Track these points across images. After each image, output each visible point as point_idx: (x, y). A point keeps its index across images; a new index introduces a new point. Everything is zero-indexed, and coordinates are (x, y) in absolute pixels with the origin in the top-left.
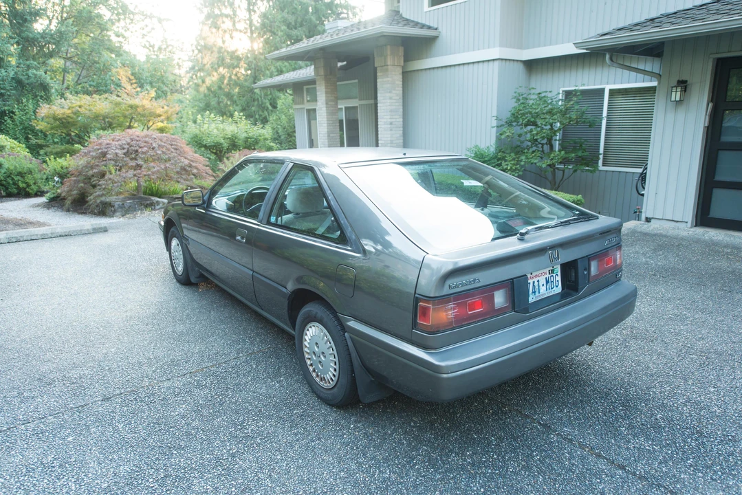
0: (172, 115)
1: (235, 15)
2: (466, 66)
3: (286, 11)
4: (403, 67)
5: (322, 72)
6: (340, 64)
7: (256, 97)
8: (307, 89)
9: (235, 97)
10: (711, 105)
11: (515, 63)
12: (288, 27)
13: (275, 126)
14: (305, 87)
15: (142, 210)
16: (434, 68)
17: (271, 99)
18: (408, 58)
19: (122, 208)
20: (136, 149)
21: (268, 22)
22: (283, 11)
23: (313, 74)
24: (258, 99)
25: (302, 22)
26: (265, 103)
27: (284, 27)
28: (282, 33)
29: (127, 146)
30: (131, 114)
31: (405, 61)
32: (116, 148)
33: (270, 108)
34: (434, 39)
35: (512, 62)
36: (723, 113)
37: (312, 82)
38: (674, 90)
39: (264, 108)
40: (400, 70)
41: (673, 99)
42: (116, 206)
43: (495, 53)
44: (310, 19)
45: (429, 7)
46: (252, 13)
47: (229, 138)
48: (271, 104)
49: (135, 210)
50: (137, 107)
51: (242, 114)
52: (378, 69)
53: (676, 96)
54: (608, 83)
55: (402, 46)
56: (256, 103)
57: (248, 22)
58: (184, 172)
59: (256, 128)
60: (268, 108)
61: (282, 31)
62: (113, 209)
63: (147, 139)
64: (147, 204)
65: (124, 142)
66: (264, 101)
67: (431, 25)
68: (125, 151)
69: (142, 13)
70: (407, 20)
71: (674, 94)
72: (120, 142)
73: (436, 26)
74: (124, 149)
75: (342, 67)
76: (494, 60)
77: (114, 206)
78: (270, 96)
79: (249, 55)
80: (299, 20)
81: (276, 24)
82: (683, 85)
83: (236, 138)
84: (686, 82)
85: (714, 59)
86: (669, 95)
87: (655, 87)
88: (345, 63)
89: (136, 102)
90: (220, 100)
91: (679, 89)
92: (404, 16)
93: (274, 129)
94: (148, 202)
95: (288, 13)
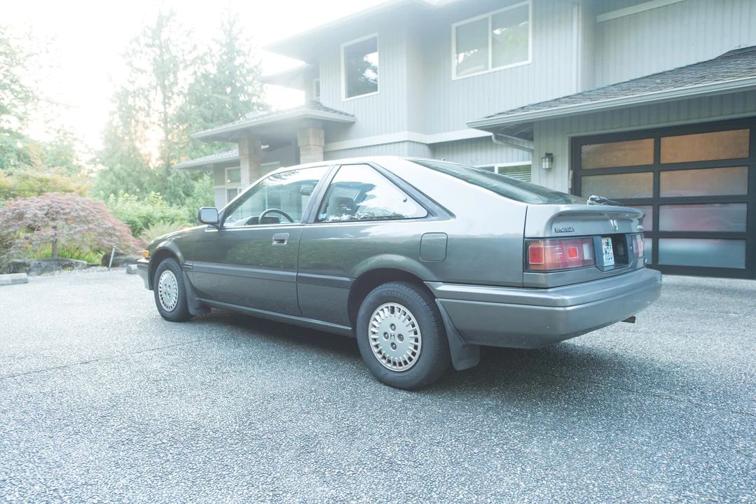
0: (85, 190)
1: (149, 107)
2: (380, 147)
3: (203, 105)
4: (324, 148)
5: (246, 151)
6: (263, 147)
7: (169, 184)
8: (229, 171)
9: (146, 184)
10: (571, 172)
11: (422, 145)
12: (205, 120)
13: (191, 208)
14: (226, 169)
15: (59, 270)
16: (351, 149)
17: (184, 187)
18: (328, 139)
19: (38, 267)
20: (57, 210)
21: (183, 114)
22: (200, 106)
23: (237, 155)
24: (170, 187)
25: (218, 117)
26: (179, 191)
27: (200, 120)
28: (198, 126)
29: (47, 208)
30: (40, 187)
31: (325, 143)
32: (36, 209)
33: (183, 195)
34: (353, 123)
35: (418, 145)
36: (581, 179)
37: (236, 163)
38: (544, 160)
39: (176, 196)
40: (321, 150)
41: (544, 167)
42: (32, 265)
43: (404, 136)
44: (228, 115)
45: (346, 98)
46: (167, 106)
47: (144, 217)
48: (184, 192)
49: (51, 270)
50: (48, 181)
51: (159, 194)
52: (301, 149)
53: (546, 164)
54: (496, 163)
55: (323, 129)
56: (168, 190)
57: (163, 115)
58: (106, 235)
59: (172, 209)
60: (181, 196)
61: (198, 123)
62: (27, 268)
63: (69, 202)
64: (66, 265)
65: (44, 204)
66: (177, 189)
67: (349, 113)
68: (45, 212)
69: (48, 100)
70: (326, 108)
71: (544, 163)
72: (40, 204)
73: (352, 114)
74: (44, 210)
75: (264, 150)
76: (403, 142)
77: (29, 266)
78: (184, 185)
79: (163, 145)
80: (216, 114)
81: (193, 116)
82: (550, 157)
83: (151, 217)
84: (551, 154)
85: (569, 138)
86: (541, 165)
87: (530, 166)
88: (267, 146)
89: (48, 176)
90: (129, 187)
91: (547, 159)
92: (324, 105)
93: (191, 211)
94: (67, 263)
95: (205, 107)
